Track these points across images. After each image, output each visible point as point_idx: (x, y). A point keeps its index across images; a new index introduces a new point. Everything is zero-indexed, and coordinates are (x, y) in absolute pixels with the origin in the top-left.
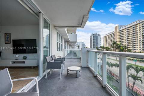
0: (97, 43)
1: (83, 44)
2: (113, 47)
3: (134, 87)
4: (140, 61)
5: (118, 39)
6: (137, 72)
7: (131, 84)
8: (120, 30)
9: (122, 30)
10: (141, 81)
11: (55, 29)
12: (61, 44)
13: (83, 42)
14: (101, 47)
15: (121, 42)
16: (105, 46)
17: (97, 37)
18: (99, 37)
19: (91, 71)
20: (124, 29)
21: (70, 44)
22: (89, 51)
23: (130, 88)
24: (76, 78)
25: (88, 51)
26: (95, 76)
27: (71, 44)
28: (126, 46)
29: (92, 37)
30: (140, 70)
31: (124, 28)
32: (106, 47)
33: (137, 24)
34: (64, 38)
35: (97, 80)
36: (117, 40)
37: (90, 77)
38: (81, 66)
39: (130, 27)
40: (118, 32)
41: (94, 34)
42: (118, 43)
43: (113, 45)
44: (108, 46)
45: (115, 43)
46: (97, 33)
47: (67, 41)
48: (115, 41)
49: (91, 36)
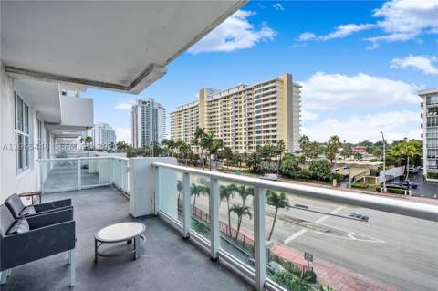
0: (155, 130)
1: (108, 130)
2: (196, 143)
3: (240, 231)
4: (246, 171)
5: (206, 123)
6: (244, 198)
7: (234, 226)
8: (210, 99)
9: (215, 101)
10: (250, 214)
11: (9, 77)
12: (27, 138)
13: (105, 125)
14: (165, 142)
15: (213, 130)
16: (176, 141)
17: (155, 111)
18: (159, 111)
19: (168, 226)
20: (217, 100)
21: (57, 131)
22: (157, 167)
23: (233, 236)
24: (135, 259)
25: (152, 166)
26: (186, 236)
27: (64, 133)
28: (221, 141)
29: (139, 109)
30: (248, 194)
31: (218, 97)
32: (180, 143)
33: (240, 93)
34: (38, 113)
35: (192, 247)
36: (204, 124)
37: (172, 245)
38: (131, 215)
39: (228, 97)
40: (206, 104)
41: (144, 103)
42: (206, 131)
43: (197, 137)
44: (183, 138)
45: (200, 132)
46: (153, 100)
47: (45, 123)
48: (201, 126)
49: (135, 108)
